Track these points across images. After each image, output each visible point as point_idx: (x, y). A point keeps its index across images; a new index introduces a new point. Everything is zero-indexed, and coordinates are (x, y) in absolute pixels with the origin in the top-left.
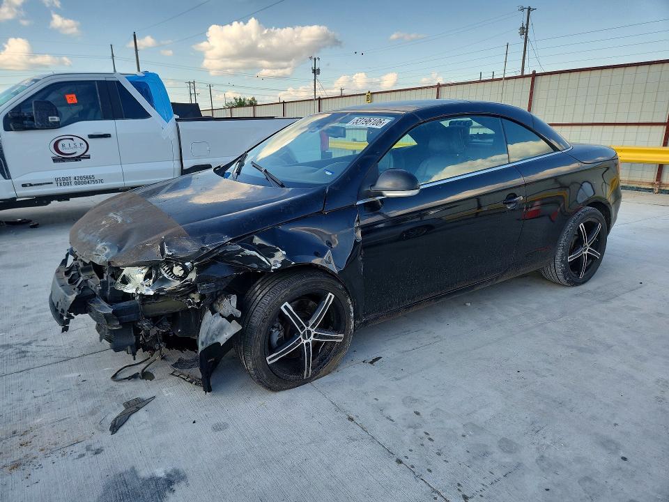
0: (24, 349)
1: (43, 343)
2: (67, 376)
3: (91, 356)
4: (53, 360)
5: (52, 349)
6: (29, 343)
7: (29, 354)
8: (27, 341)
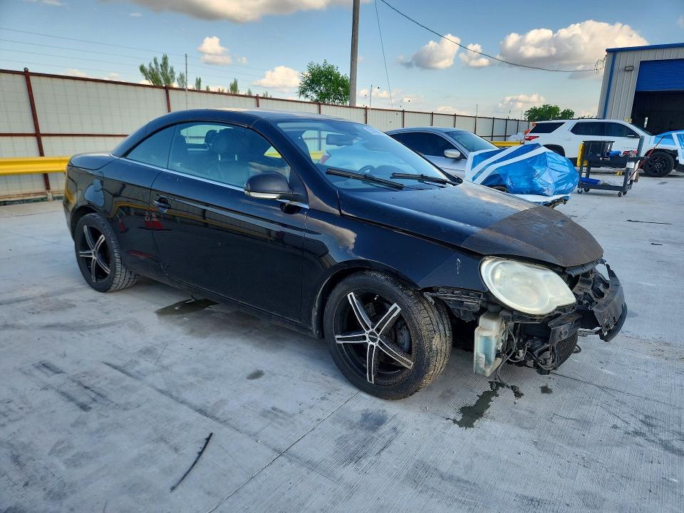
0: (645, 429)
1: (619, 423)
2: (612, 373)
3: (579, 378)
4: (618, 396)
5: (612, 409)
6: (637, 433)
7: (641, 417)
8: (638, 439)
